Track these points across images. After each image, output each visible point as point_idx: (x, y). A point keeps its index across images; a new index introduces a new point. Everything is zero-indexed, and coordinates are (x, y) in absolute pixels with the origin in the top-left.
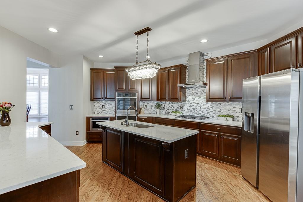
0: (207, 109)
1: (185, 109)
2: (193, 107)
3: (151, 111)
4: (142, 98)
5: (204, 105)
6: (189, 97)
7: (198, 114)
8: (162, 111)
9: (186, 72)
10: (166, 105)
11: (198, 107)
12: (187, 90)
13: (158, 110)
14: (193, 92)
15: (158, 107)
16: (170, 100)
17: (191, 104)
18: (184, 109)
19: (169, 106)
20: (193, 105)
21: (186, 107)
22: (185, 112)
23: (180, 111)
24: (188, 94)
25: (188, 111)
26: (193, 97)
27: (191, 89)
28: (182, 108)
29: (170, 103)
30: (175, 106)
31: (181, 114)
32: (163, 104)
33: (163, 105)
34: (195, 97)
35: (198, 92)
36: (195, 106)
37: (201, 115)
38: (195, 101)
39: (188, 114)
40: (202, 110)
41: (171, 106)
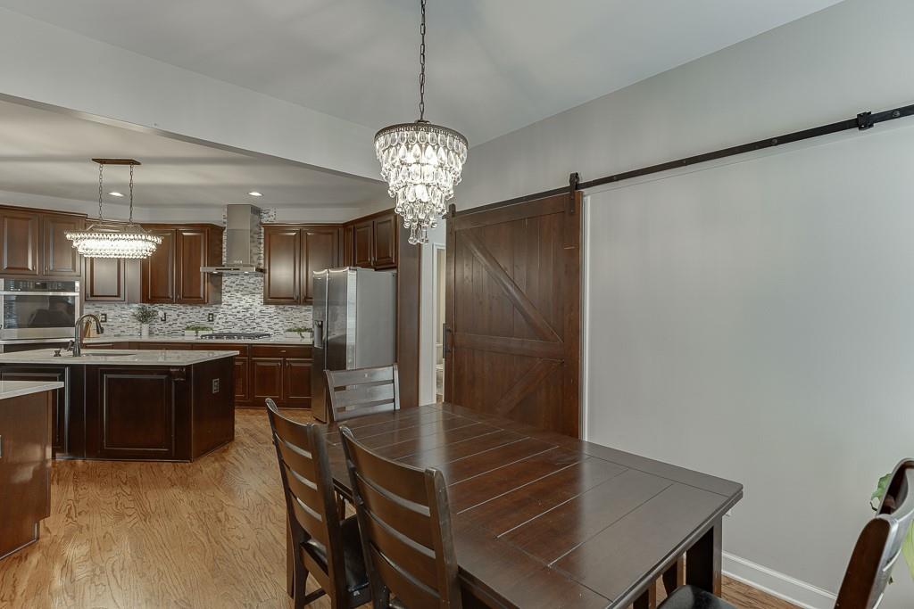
0: (268, 320)
1: (220, 322)
2: (239, 316)
3: (122, 329)
4: (92, 296)
5: (260, 312)
6: (229, 294)
7: (248, 330)
8: (159, 327)
9: (221, 241)
10: (169, 313)
11: (249, 315)
12: (224, 278)
13: (145, 327)
14: (237, 285)
15: (145, 317)
16: (180, 302)
17: (233, 310)
18: (216, 320)
19: (178, 316)
20: (238, 312)
21: (222, 316)
22: (219, 326)
23: (208, 325)
24: (227, 289)
25: (226, 325)
26: (239, 295)
27: (233, 278)
28: (211, 318)
29: (181, 307)
30: (195, 314)
31: (211, 332)
32: (160, 310)
33: (161, 314)
34: (243, 295)
35: (248, 285)
36: (243, 314)
37: (257, 331)
38: (243, 303)
39: (226, 331)
40: (258, 320)
41: (183, 316)
